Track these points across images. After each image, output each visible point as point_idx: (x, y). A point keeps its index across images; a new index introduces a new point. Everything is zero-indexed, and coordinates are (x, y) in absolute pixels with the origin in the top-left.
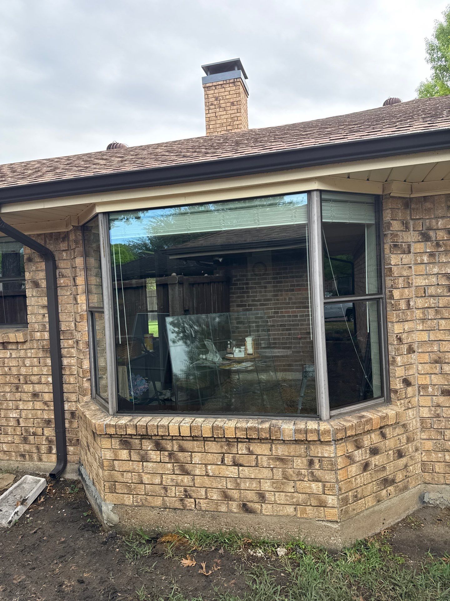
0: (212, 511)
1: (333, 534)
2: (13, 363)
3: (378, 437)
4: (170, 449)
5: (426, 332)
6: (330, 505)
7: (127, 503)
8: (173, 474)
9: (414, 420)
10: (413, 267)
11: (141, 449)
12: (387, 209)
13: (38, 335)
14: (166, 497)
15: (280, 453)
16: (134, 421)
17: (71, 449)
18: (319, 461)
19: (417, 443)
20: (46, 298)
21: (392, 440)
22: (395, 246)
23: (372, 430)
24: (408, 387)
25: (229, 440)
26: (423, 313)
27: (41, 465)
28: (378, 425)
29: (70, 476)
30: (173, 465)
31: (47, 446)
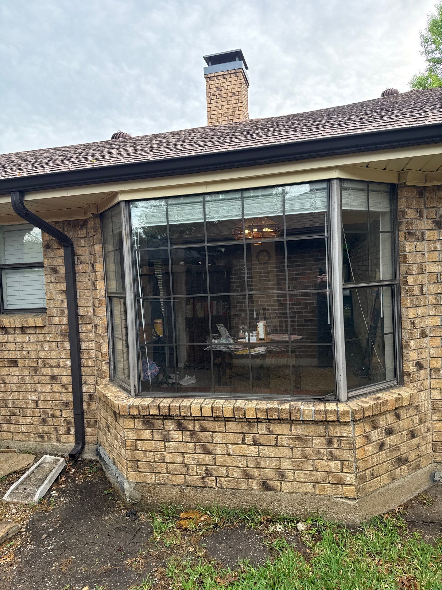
0: (232, 489)
1: (350, 511)
2: (32, 347)
3: (392, 418)
4: (192, 429)
5: (438, 317)
6: (349, 483)
7: (149, 482)
8: (194, 453)
9: (426, 402)
10: (426, 255)
11: (164, 429)
12: (402, 198)
13: (56, 320)
14: (187, 475)
15: (299, 433)
16: (156, 403)
17: (89, 430)
18: (338, 441)
19: (428, 424)
20: (65, 284)
21: (405, 421)
22: (410, 233)
23: (387, 411)
24: (420, 370)
25: (250, 420)
26: (436, 299)
27: (60, 445)
28: (393, 407)
29: (88, 456)
30: (195, 444)
31: (65, 427)
